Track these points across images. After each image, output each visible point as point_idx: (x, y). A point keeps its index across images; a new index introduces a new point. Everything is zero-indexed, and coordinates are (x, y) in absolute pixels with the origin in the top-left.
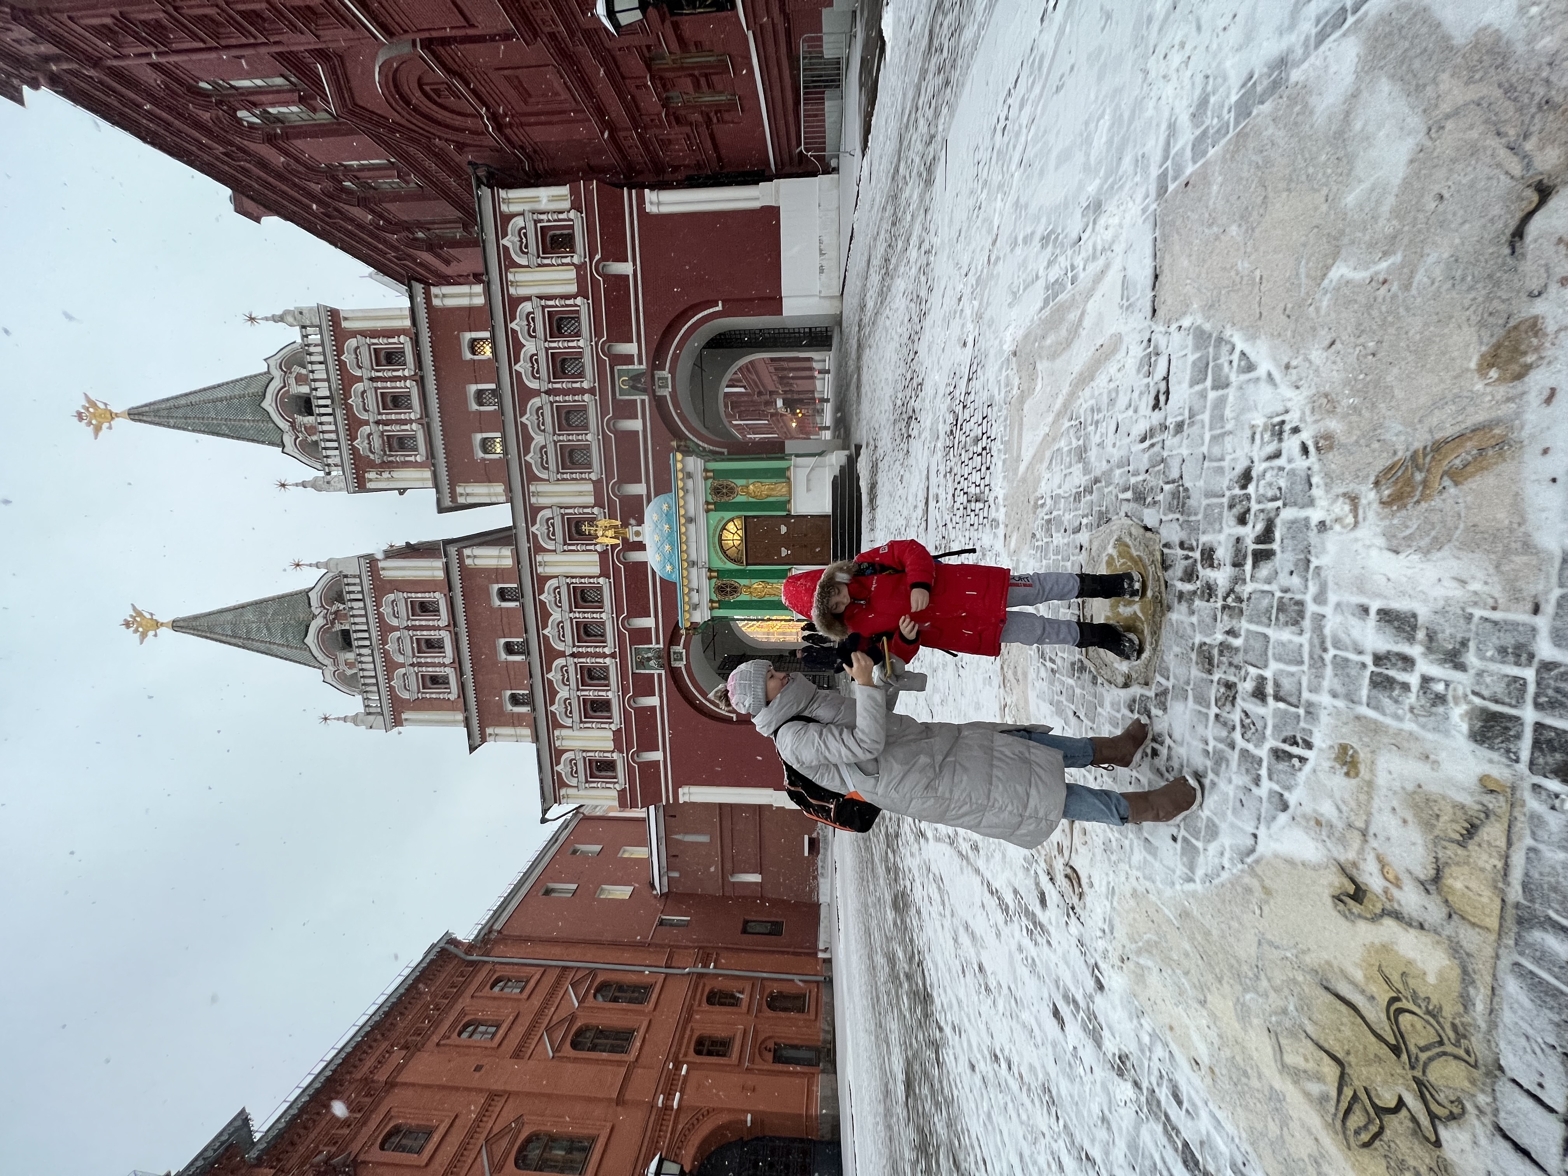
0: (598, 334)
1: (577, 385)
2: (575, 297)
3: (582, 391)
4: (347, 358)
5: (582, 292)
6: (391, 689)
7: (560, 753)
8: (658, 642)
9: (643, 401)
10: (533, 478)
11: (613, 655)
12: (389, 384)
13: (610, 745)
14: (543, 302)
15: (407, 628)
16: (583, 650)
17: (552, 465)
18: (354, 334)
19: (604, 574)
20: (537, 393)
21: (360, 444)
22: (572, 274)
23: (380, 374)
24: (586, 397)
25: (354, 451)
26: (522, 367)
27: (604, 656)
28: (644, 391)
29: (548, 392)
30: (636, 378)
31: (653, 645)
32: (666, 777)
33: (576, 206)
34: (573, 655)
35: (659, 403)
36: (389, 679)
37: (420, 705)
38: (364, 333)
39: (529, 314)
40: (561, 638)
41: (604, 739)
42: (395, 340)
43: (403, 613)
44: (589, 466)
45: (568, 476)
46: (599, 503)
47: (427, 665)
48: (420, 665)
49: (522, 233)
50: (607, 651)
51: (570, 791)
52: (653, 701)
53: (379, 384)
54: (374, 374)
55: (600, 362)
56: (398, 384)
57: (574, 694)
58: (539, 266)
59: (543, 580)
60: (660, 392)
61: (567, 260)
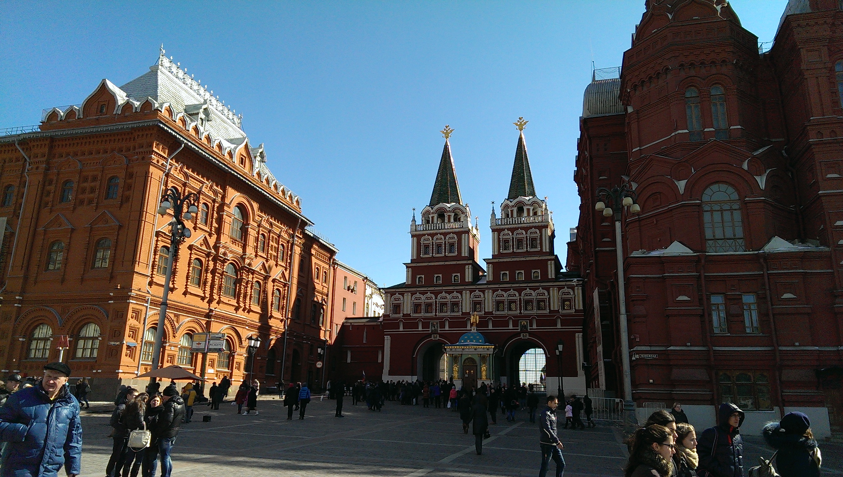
0: (538, 316)
1: (522, 309)
2: (550, 309)
3: (520, 310)
4: (533, 230)
5: (551, 311)
6: (424, 235)
7: (402, 294)
8: (440, 331)
9: (518, 329)
10: (494, 291)
11: (436, 315)
12: (525, 242)
13: (405, 313)
14: (548, 299)
15: (445, 242)
16: (438, 305)
17: (498, 298)
18: (541, 232)
19: (463, 314)
20: (520, 295)
21: (506, 232)
22: (556, 309)
23: (528, 240)
24: (519, 311)
25: (504, 230)
26: (528, 291)
27: (436, 312)
28: (521, 329)
29: (520, 299)
30: (525, 327)
31: (439, 329)
32: (393, 331)
33: (576, 311)
34: (436, 302)
35: (518, 334)
36: (428, 235)
37: (419, 244)
38: (541, 236)
39: (545, 294)
40: (442, 298)
41: (407, 311)
42: (539, 246)
43: (450, 241)
44: (498, 310)
45: (494, 304)
46: (485, 313)
47: (433, 248)
48: (433, 245)
49: (569, 293)
50: (437, 313)
51: (389, 298)
52: (420, 328)
53: (525, 239)
54: (528, 238)
55: (529, 316)
56: (525, 246)
57: (423, 301)
58: (559, 298)
59: (461, 292)
60: (522, 335)
61: (560, 308)
